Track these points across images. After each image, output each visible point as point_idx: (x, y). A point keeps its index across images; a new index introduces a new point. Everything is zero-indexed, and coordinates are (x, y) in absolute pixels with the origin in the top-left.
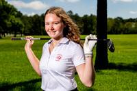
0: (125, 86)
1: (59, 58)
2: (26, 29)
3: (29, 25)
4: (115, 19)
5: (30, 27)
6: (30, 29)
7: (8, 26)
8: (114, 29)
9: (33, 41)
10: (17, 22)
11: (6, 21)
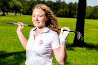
0: (94, 62)
1: (41, 43)
2: (24, 10)
3: (27, 7)
4: (94, 7)
5: (28, 8)
6: (27, 10)
7: (11, 7)
8: (92, 15)
9: (23, 27)
10: (17, 4)
11: (10, 3)
